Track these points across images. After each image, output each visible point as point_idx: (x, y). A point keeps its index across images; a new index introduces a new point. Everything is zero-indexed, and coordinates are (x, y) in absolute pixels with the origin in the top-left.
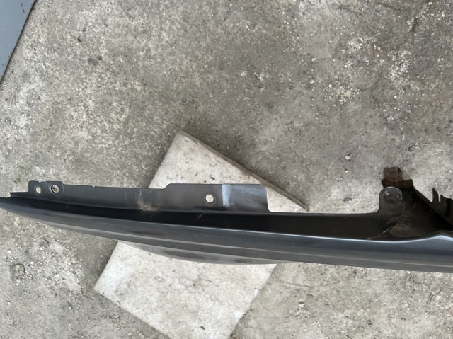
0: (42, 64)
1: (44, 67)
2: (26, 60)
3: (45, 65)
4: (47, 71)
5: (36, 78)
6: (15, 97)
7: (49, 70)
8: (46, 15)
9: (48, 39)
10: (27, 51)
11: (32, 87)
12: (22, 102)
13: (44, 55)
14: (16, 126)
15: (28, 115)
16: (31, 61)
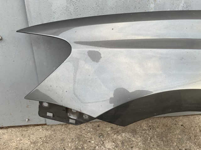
0: (149, 138)
1: (149, 139)
2: (141, 127)
3: (151, 139)
4: (149, 143)
5: (139, 138)
6: (118, 132)
7: (151, 144)
8: (168, 125)
9: (162, 133)
10: (145, 125)
11: (133, 139)
12: (119, 137)
13: (154, 136)
14: (103, 143)
15: (116, 147)
16: (144, 130)
